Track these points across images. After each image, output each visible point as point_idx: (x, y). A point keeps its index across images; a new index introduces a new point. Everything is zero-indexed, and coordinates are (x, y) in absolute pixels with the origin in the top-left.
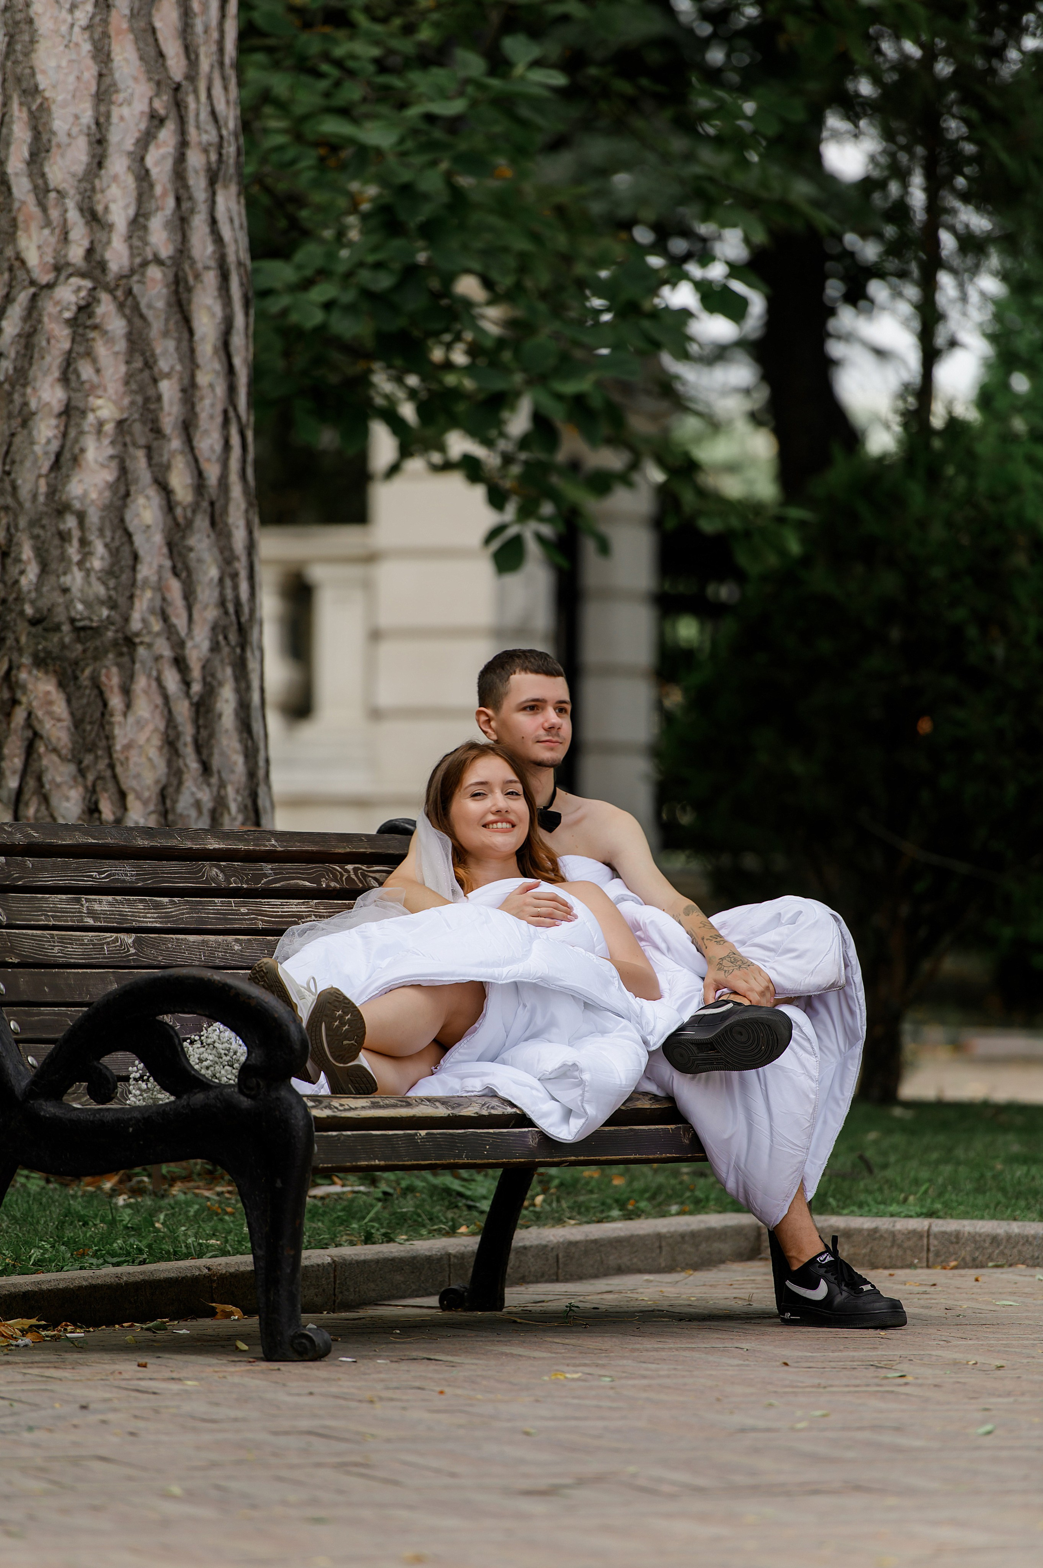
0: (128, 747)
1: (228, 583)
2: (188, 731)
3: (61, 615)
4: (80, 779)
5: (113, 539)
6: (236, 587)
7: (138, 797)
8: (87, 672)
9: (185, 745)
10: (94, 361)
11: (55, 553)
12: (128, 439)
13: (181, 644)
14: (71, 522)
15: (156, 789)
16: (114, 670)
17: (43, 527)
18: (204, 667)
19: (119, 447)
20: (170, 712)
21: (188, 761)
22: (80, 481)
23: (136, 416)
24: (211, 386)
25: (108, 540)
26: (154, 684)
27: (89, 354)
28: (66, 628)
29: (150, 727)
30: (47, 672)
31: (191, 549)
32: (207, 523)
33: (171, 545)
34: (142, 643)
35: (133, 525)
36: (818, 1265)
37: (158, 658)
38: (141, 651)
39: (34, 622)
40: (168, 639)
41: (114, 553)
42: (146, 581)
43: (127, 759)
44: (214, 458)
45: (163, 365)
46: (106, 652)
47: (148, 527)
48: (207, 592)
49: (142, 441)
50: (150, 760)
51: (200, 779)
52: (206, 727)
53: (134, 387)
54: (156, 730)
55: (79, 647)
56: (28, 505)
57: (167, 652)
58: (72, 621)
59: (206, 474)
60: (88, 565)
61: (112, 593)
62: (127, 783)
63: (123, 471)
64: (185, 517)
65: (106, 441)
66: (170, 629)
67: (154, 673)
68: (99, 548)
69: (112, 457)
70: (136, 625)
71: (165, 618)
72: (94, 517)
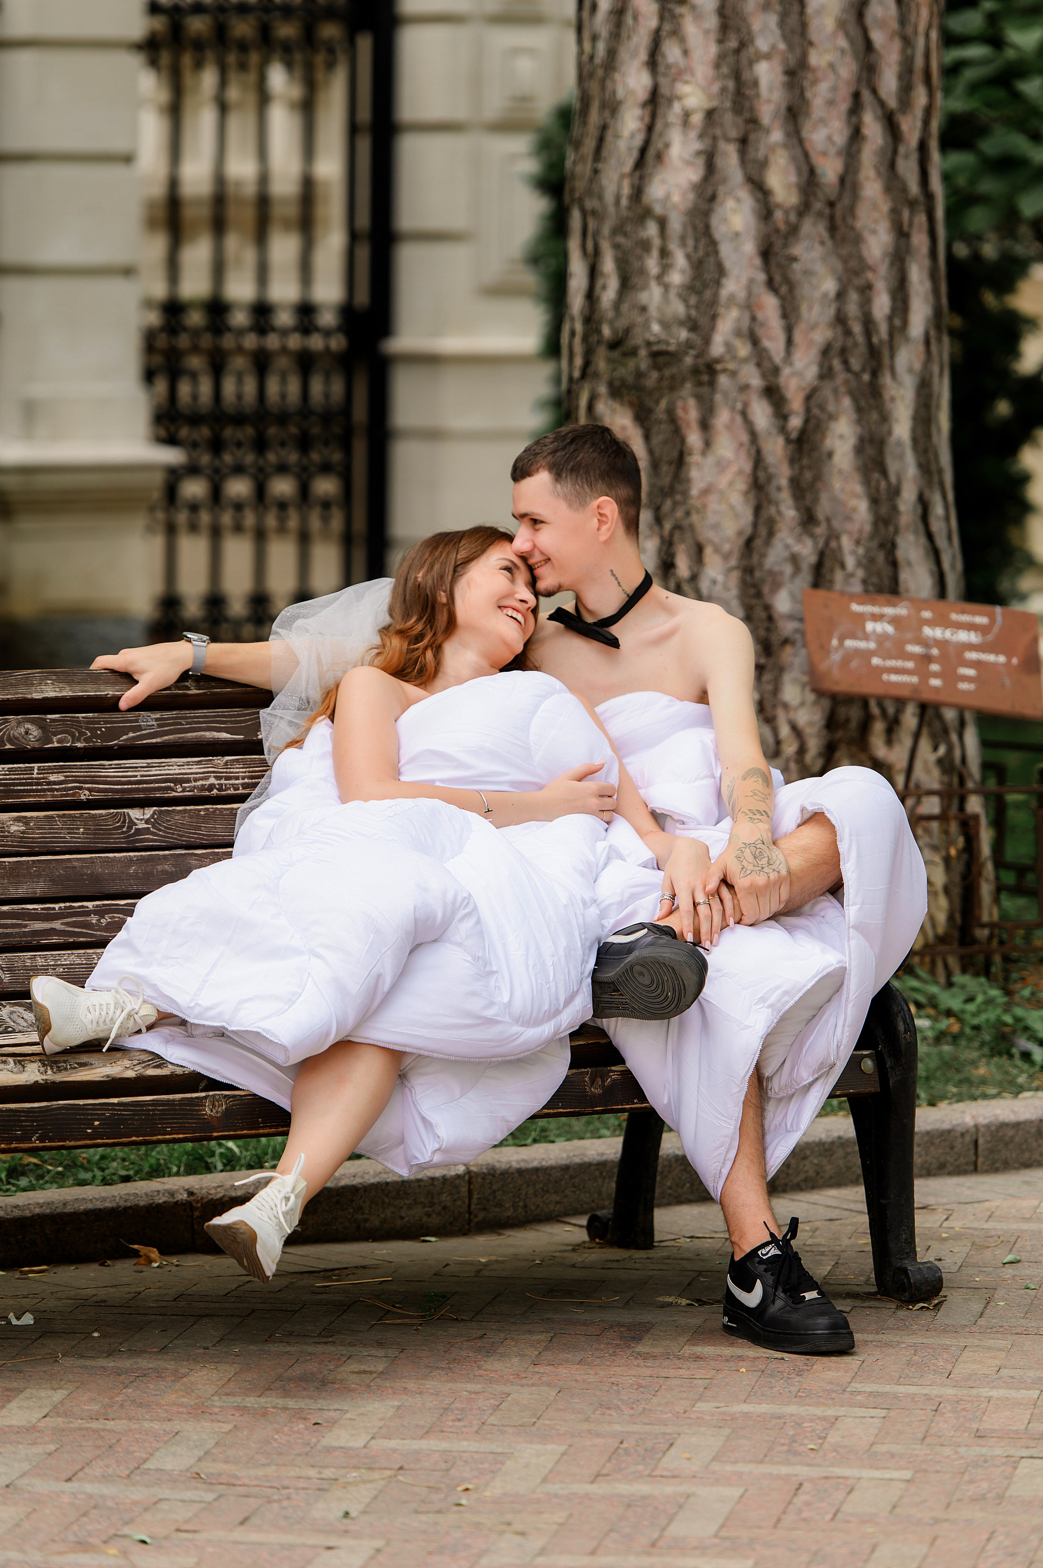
0: (706, 491)
1: (853, 297)
2: (782, 473)
3: (637, 339)
4: (656, 528)
5: (696, 248)
6: (866, 303)
7: (717, 550)
8: (663, 404)
9: (779, 489)
10: (682, 40)
11: (636, 264)
12: (718, 132)
13: (776, 371)
14: (651, 230)
15: (741, 541)
16: (692, 402)
17: (625, 234)
18: (808, 398)
19: (708, 141)
20: (759, 452)
21: (783, 508)
22: (664, 182)
23: (728, 104)
24: (831, 66)
25: (690, 249)
26: (739, 419)
27: (677, 33)
28: (643, 352)
29: (734, 468)
30: (622, 404)
31: (795, 259)
32: (821, 229)
33: (766, 254)
34: (724, 371)
35: (720, 230)
36: (757, 1260)
37: (744, 388)
38: (723, 380)
39: (614, 345)
40: (759, 365)
41: (697, 266)
42: (732, 298)
43: (705, 506)
44: (833, 151)
45: (762, 44)
46: (683, 381)
47: (737, 235)
48: (816, 309)
49: (733, 133)
50: (732, 507)
51: (799, 529)
52: (810, 467)
53: (725, 70)
54: (740, 472)
55: (655, 375)
56: (611, 209)
57: (756, 381)
58: (649, 344)
59: (819, 171)
60: (666, 279)
61: (693, 313)
62: (706, 534)
63: (710, 167)
64: (787, 222)
65: (693, 134)
66: (760, 356)
67: (739, 406)
68: (680, 259)
69: (699, 153)
70: (717, 349)
71: (755, 341)
72: (676, 224)
